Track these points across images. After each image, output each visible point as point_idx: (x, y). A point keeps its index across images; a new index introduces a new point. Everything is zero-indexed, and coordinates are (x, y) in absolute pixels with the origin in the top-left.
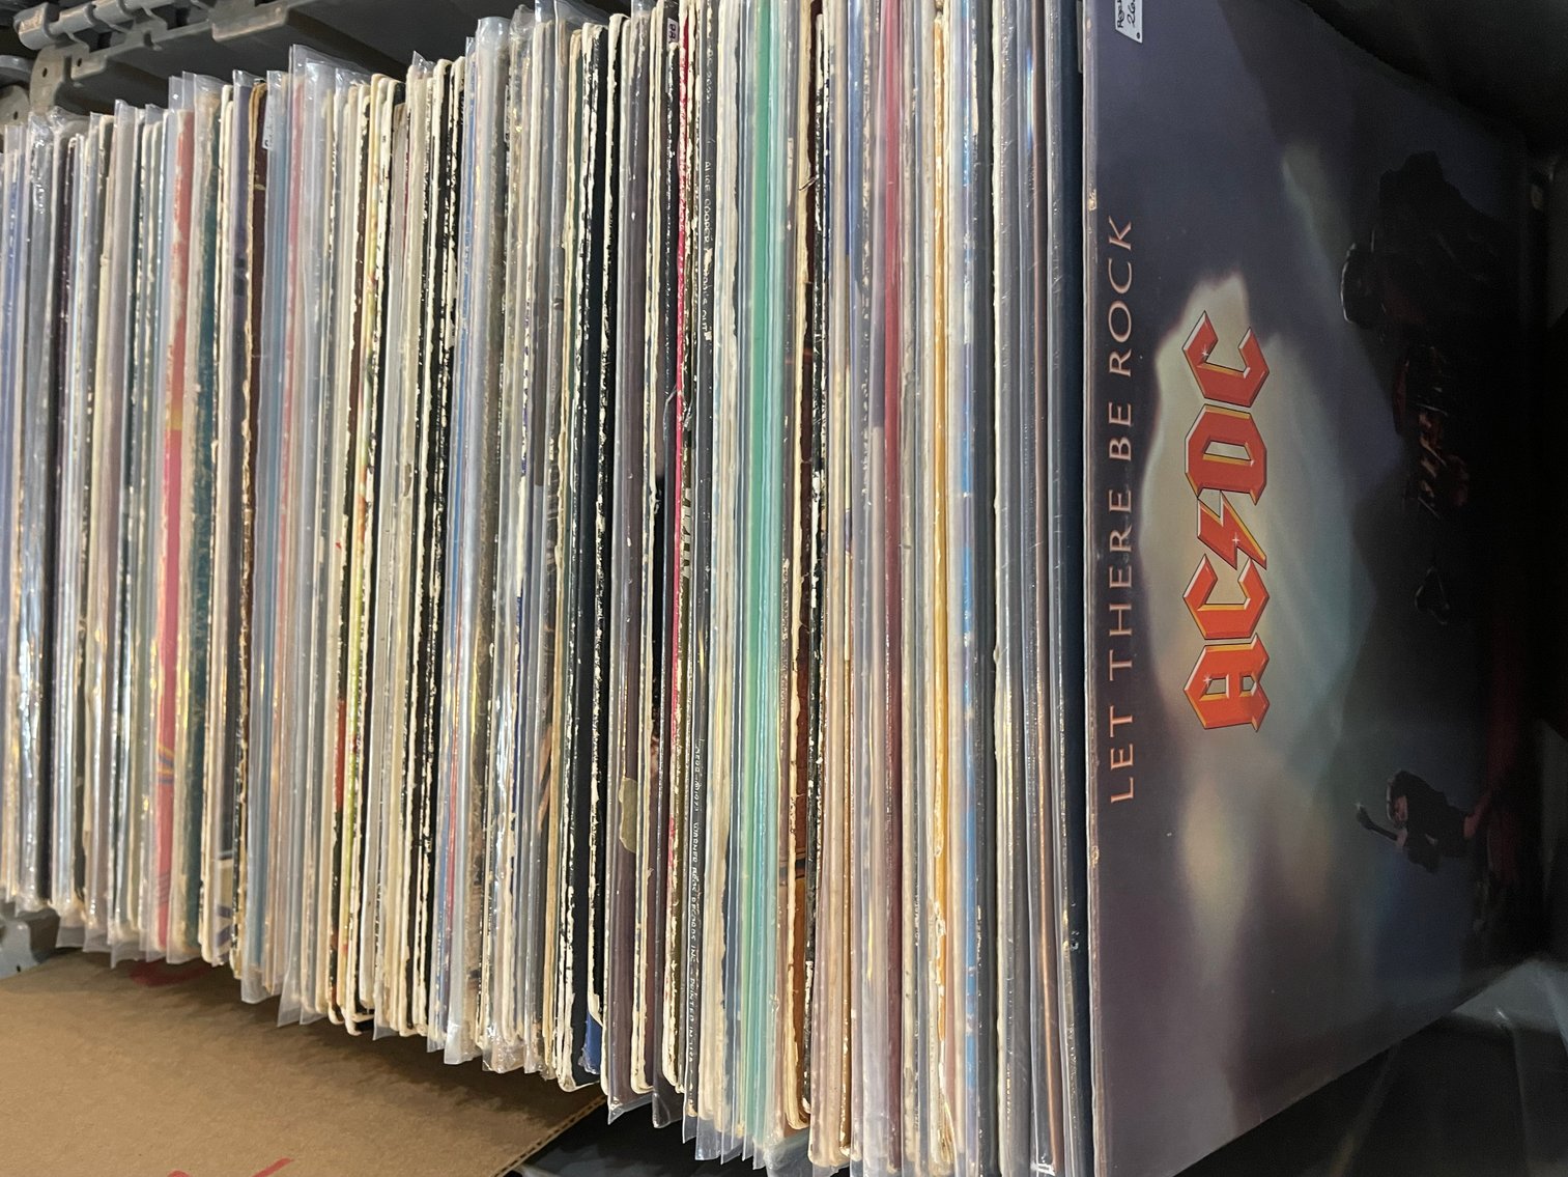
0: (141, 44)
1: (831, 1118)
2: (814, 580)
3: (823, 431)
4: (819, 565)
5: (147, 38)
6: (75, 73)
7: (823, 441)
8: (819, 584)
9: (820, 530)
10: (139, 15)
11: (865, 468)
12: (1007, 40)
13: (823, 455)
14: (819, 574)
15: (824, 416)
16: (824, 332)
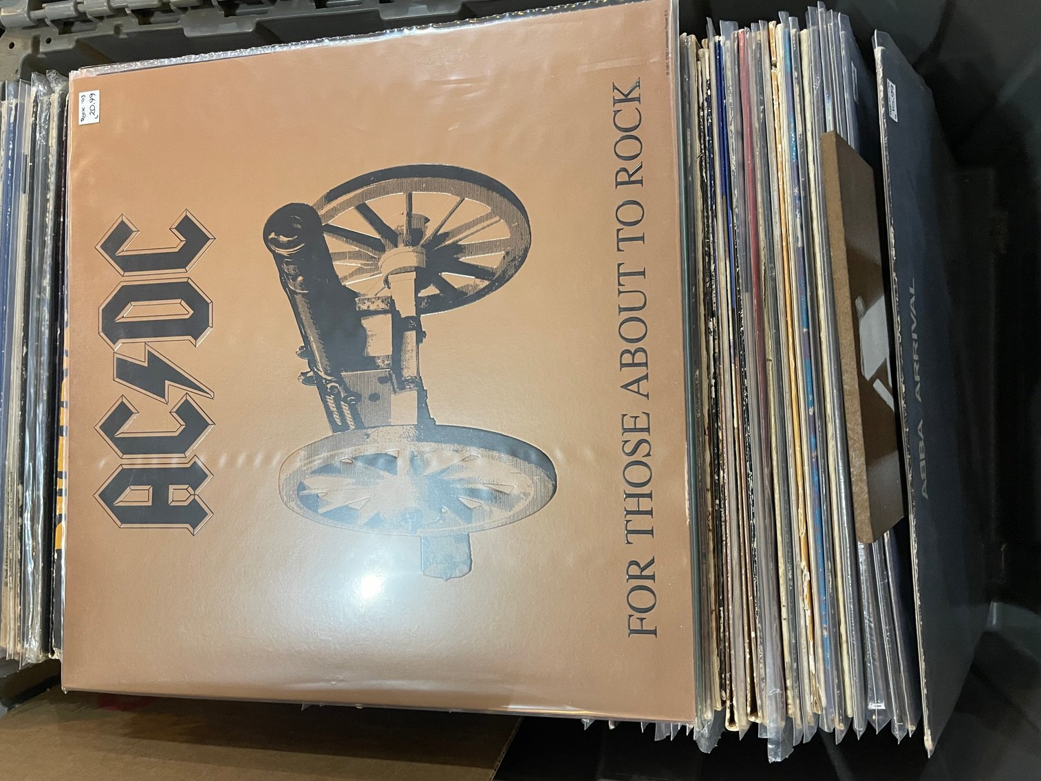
0: (112, 33)
1: (742, 700)
2: (713, 381)
3: (714, 295)
4: (715, 373)
5: (117, 29)
6: (43, 48)
7: (714, 300)
8: (716, 383)
9: (714, 352)
10: (120, 12)
11: (742, 316)
12: (817, 85)
13: (714, 309)
14: (715, 378)
15: (714, 287)
16: (711, 239)
